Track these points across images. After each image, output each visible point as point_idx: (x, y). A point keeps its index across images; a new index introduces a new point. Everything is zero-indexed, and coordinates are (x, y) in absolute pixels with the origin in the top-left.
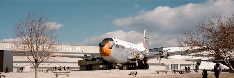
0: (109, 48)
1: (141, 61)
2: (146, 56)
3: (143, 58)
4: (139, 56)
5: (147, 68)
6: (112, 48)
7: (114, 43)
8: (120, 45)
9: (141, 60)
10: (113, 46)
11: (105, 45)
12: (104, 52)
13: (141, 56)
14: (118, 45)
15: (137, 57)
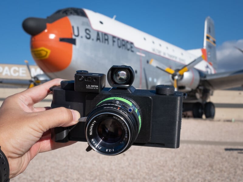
0: (62, 40)
1: (190, 92)
2: (208, 78)
3: (197, 83)
4: (182, 76)
5: (210, 116)
6: (78, 40)
7: (89, 24)
8: (114, 37)
9: (188, 89)
10: (83, 33)
11: (45, 28)
12: (44, 53)
13: (187, 75)
14: (106, 34)
15: (176, 77)
